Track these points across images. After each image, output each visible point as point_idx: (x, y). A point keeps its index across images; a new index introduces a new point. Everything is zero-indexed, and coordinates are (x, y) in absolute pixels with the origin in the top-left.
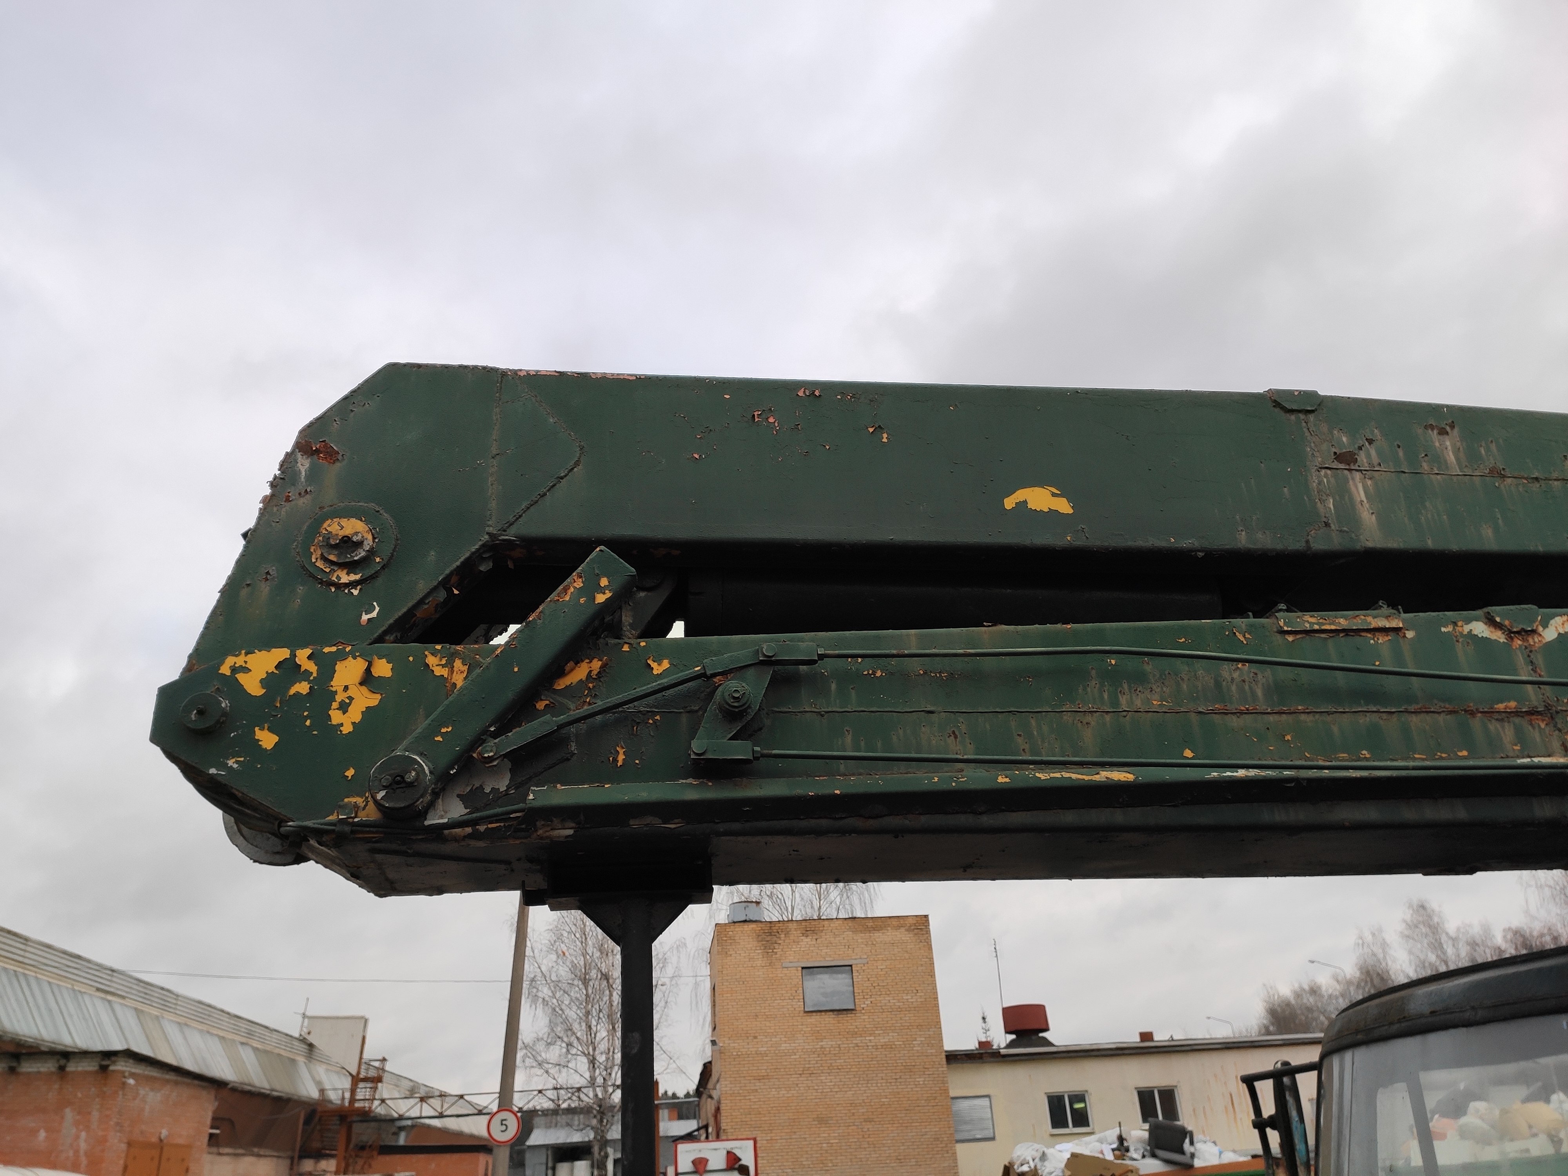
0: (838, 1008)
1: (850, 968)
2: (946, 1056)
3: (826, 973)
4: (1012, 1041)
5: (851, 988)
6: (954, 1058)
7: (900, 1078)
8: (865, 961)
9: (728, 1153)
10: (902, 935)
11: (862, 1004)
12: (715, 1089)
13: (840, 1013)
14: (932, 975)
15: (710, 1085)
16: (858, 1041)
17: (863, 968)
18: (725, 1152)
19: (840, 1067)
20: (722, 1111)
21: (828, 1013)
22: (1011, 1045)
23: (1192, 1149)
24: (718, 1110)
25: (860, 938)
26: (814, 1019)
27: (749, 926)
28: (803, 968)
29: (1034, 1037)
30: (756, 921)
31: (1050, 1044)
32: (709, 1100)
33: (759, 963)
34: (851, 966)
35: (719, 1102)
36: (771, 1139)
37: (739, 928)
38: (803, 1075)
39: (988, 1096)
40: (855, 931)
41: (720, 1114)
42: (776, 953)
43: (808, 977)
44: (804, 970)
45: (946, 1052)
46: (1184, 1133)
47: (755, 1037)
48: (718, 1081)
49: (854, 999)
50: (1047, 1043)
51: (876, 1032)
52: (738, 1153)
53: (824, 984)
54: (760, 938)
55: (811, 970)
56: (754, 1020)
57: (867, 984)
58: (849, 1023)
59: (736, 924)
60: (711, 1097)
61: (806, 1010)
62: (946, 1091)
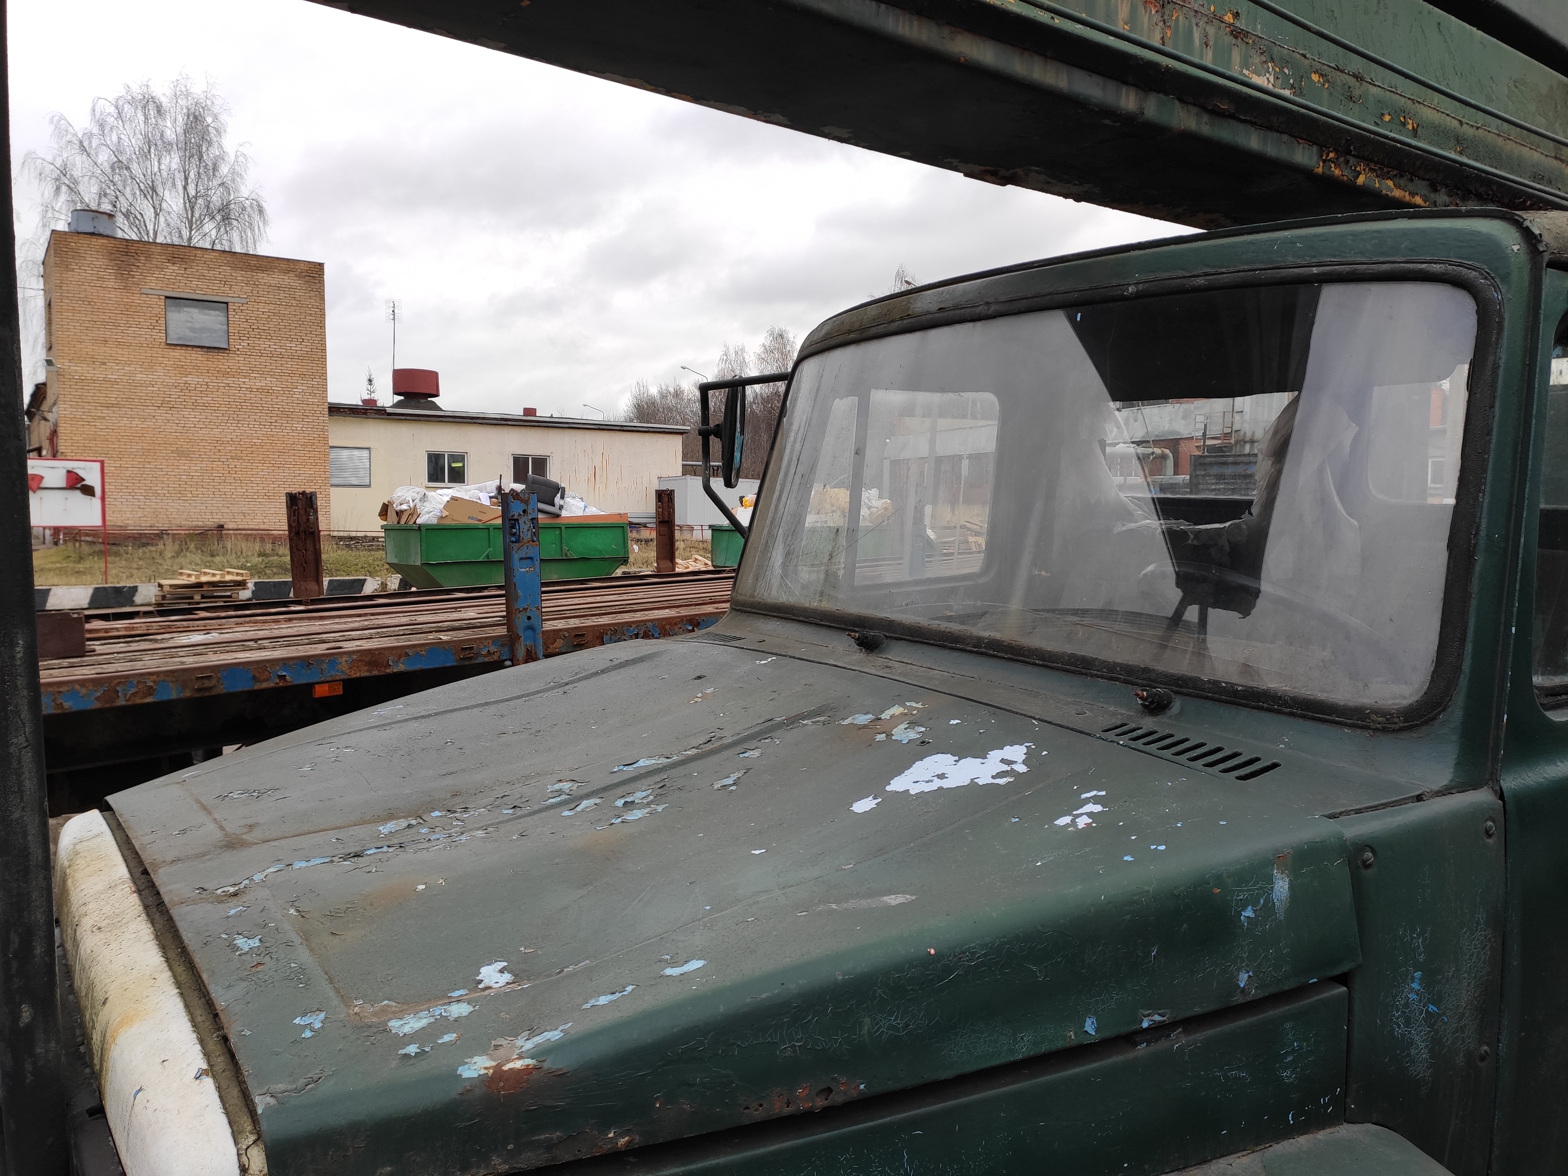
0: (207, 345)
1: (225, 305)
2: (329, 407)
3: (195, 307)
4: (399, 402)
5: (225, 327)
6: (336, 410)
7: (276, 422)
8: (245, 301)
9: (69, 472)
10: (289, 280)
11: (235, 344)
12: (50, 411)
13: (209, 350)
14: (322, 325)
15: (45, 407)
16: (230, 381)
17: (241, 308)
18: (65, 471)
19: (206, 405)
20: (59, 435)
21: (195, 349)
22: (398, 405)
23: (562, 502)
24: (54, 433)
25: (239, 275)
26: (178, 353)
27: (99, 241)
28: (167, 297)
29: (422, 401)
30: (108, 236)
31: (438, 408)
32: (43, 422)
33: (111, 284)
34: (227, 303)
35: (56, 425)
36: (120, 467)
37: (84, 241)
38: (161, 408)
39: (368, 449)
40: (234, 268)
41: (57, 437)
42: (133, 276)
43: (173, 309)
44: (168, 300)
45: (329, 404)
46: (557, 489)
47: (104, 364)
48: (54, 404)
49: (229, 339)
50: (436, 407)
51: (251, 375)
52: (81, 473)
53: (192, 318)
54: (113, 257)
55: (178, 301)
56: (103, 345)
57: (245, 325)
58: (220, 362)
59: (80, 235)
60: (45, 419)
61: (168, 342)
62: (326, 439)
